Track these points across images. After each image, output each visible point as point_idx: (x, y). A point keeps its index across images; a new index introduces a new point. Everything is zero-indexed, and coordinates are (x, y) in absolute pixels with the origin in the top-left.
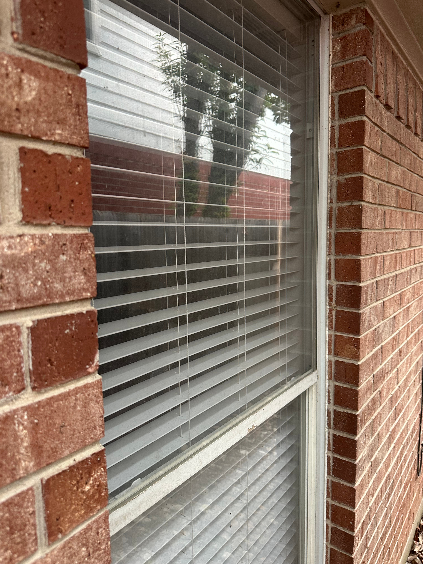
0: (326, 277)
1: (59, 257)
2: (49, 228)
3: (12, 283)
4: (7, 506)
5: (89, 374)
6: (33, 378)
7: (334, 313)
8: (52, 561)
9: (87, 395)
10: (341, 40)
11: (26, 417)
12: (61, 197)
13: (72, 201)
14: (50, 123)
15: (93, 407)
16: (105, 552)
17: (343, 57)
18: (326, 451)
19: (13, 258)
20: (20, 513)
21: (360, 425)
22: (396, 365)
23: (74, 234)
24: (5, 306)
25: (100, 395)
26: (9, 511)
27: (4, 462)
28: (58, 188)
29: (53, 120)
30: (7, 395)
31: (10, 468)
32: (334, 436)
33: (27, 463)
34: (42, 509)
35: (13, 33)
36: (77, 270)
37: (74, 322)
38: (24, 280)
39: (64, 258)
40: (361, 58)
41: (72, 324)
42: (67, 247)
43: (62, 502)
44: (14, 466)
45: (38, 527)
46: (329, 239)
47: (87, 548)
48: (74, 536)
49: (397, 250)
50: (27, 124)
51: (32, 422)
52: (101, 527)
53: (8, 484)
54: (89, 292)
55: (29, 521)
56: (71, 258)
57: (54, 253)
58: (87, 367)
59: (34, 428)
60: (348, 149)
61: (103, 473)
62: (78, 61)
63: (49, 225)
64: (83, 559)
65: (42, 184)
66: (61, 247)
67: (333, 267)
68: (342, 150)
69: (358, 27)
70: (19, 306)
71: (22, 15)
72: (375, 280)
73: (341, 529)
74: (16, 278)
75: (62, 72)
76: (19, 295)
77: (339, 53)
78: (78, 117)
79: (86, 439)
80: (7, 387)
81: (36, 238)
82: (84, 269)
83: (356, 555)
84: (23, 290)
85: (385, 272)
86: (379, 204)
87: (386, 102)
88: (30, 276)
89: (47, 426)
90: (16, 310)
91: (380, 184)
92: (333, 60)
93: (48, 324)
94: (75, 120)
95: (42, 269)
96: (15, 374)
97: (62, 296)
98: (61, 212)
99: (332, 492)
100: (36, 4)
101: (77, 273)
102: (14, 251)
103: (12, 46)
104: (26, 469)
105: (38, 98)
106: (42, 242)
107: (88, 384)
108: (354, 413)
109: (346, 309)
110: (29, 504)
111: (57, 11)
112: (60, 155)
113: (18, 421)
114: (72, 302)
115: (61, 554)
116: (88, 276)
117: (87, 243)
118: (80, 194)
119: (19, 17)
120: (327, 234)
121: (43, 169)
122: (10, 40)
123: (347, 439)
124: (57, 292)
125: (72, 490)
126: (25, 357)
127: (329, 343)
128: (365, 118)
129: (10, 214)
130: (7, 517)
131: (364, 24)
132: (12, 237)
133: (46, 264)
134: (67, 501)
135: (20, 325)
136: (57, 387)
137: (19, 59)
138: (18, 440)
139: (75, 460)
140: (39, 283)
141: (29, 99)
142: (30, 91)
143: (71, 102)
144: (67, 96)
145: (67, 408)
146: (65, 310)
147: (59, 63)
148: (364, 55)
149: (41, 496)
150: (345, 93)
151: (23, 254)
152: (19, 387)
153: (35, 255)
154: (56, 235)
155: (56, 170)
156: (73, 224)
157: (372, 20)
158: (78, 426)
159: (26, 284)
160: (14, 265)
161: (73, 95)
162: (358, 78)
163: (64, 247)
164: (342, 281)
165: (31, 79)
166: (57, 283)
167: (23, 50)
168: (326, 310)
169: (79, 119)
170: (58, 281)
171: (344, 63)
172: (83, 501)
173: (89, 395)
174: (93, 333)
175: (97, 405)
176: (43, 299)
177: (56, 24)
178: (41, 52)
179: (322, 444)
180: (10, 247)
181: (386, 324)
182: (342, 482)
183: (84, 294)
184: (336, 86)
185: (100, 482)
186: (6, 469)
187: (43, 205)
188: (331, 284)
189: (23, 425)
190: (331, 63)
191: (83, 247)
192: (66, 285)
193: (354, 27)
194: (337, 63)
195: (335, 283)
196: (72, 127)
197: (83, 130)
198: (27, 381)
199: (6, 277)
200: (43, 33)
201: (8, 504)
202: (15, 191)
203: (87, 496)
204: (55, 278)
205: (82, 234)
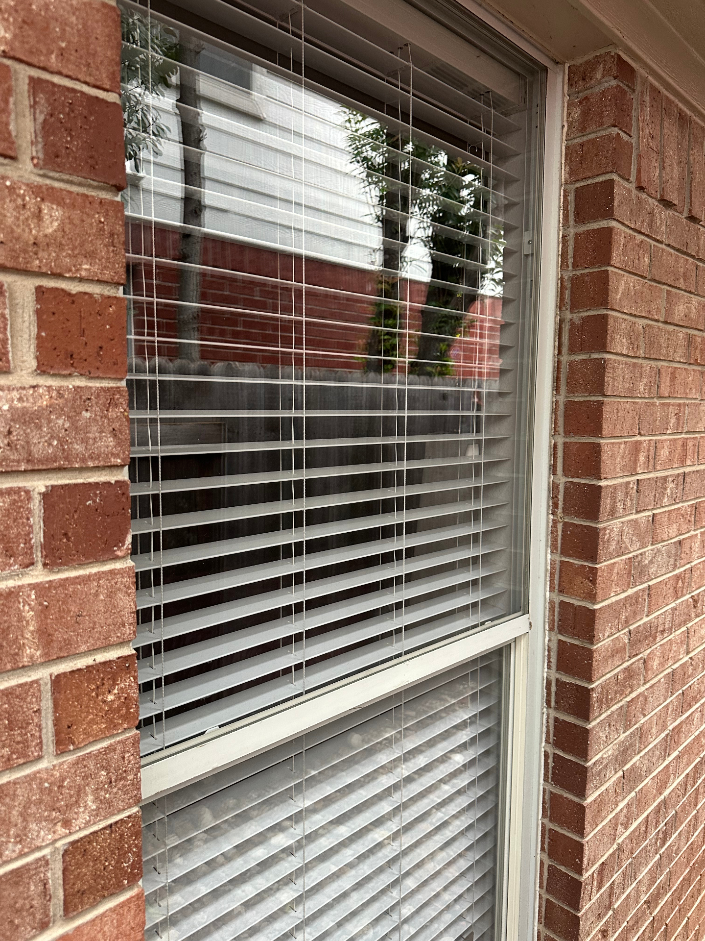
0: (550, 469)
1: (81, 413)
2: (71, 379)
3: (22, 440)
4: (7, 696)
5: (117, 558)
6: (44, 553)
7: (560, 527)
8: (61, 776)
9: (113, 583)
10: (580, 102)
11: (33, 597)
12: (86, 343)
13: (101, 348)
14: (75, 257)
15: (121, 599)
16: (133, 784)
17: (584, 129)
18: (543, 744)
19: (24, 412)
20: (22, 707)
21: (596, 705)
22: (685, 622)
23: (102, 388)
24: (12, 466)
25: (131, 585)
26: (9, 703)
27: (5, 644)
28: (83, 333)
29: (79, 254)
30: (12, 568)
31: (12, 652)
32: (556, 720)
33: (32, 650)
34: (51, 710)
35: (32, 159)
36: (105, 430)
37: (98, 492)
38: (36, 437)
39: (87, 415)
40: (610, 130)
41: (96, 495)
42: (91, 402)
43: (75, 707)
44: (16, 650)
45: (44, 731)
46: (554, 411)
47: (108, 773)
48: (90, 753)
49: (687, 432)
50: (46, 259)
51: (41, 604)
52: (129, 752)
53: (9, 671)
54: (119, 458)
55: (33, 720)
56: (96, 415)
57: (74, 408)
58: (115, 548)
59: (43, 612)
60: (586, 271)
61: (133, 684)
62: (113, 182)
63: (70, 375)
64: (102, 785)
65: (63, 328)
66: (85, 401)
67: (560, 454)
68: (578, 273)
69: (606, 82)
70: (30, 467)
71: (43, 137)
72: (635, 478)
73: (563, 869)
74: (27, 435)
75: (93, 197)
76: (30, 455)
77: (577, 123)
78: (111, 248)
79: (110, 636)
80: (13, 559)
81: (53, 390)
82: (114, 429)
83: (586, 913)
84: (34, 450)
85: (658, 468)
86: (645, 358)
87: (661, 196)
88: (43, 434)
89: (59, 611)
90: (25, 471)
91: (647, 325)
92: (567, 135)
93: (64, 491)
94: (108, 252)
95: (59, 427)
96: (22, 545)
97: (83, 460)
98: (86, 360)
99: (551, 808)
100: (61, 123)
101: (104, 434)
102: (25, 404)
103: (31, 172)
104: (32, 657)
105: (62, 229)
106: (60, 395)
107: (115, 569)
108: (586, 685)
109: (577, 521)
110: (34, 700)
111: (88, 127)
112: (86, 293)
113: (24, 599)
114: (97, 468)
115: (73, 771)
116: (119, 439)
117: (118, 399)
118: (112, 340)
119: (40, 140)
120: (553, 402)
121: (64, 311)
122: (29, 166)
123: (575, 725)
124: (77, 455)
125: (90, 695)
126: (36, 528)
127: (551, 574)
128: (613, 224)
129: (23, 362)
130: (6, 708)
131: (615, 78)
132: (24, 388)
133: (65, 420)
134: (83, 707)
135: (31, 489)
136: (75, 568)
137: (39, 187)
138: (22, 621)
139: (94, 660)
140: (55, 443)
141: (50, 231)
142: (51, 223)
143: (104, 230)
144: (98, 224)
145: (86, 595)
146: (88, 478)
147: (89, 186)
148: (615, 126)
149: (50, 694)
150: (585, 184)
151: (36, 408)
152: (27, 561)
153: (51, 409)
154: (78, 387)
155: (80, 312)
156: (101, 375)
157: (632, 70)
158: (100, 619)
159: (39, 443)
160: (25, 419)
161: (106, 223)
162: (603, 161)
163: (87, 402)
164: (572, 477)
165: (53, 208)
166: (77, 444)
167: (44, 176)
168: (548, 522)
169: (113, 251)
170: (79, 442)
171: (585, 139)
172: (104, 712)
173: (116, 583)
174: (123, 509)
175: (128, 598)
176: (59, 461)
177: (86, 142)
178: (66, 177)
179: (537, 731)
180: (20, 399)
181: (659, 551)
182: (565, 795)
183: (113, 460)
184: (571, 173)
185: (128, 694)
186: (7, 652)
187: (63, 352)
188: (556, 481)
189: (29, 605)
190: (564, 137)
191: (112, 403)
192: (89, 447)
193: (600, 83)
194: (574, 139)
195: (562, 480)
196: (103, 260)
197: (118, 264)
198: (38, 556)
199: (15, 433)
200: (69, 154)
201: (8, 693)
202: (30, 335)
203: (110, 707)
204: (75, 438)
205: (112, 388)
